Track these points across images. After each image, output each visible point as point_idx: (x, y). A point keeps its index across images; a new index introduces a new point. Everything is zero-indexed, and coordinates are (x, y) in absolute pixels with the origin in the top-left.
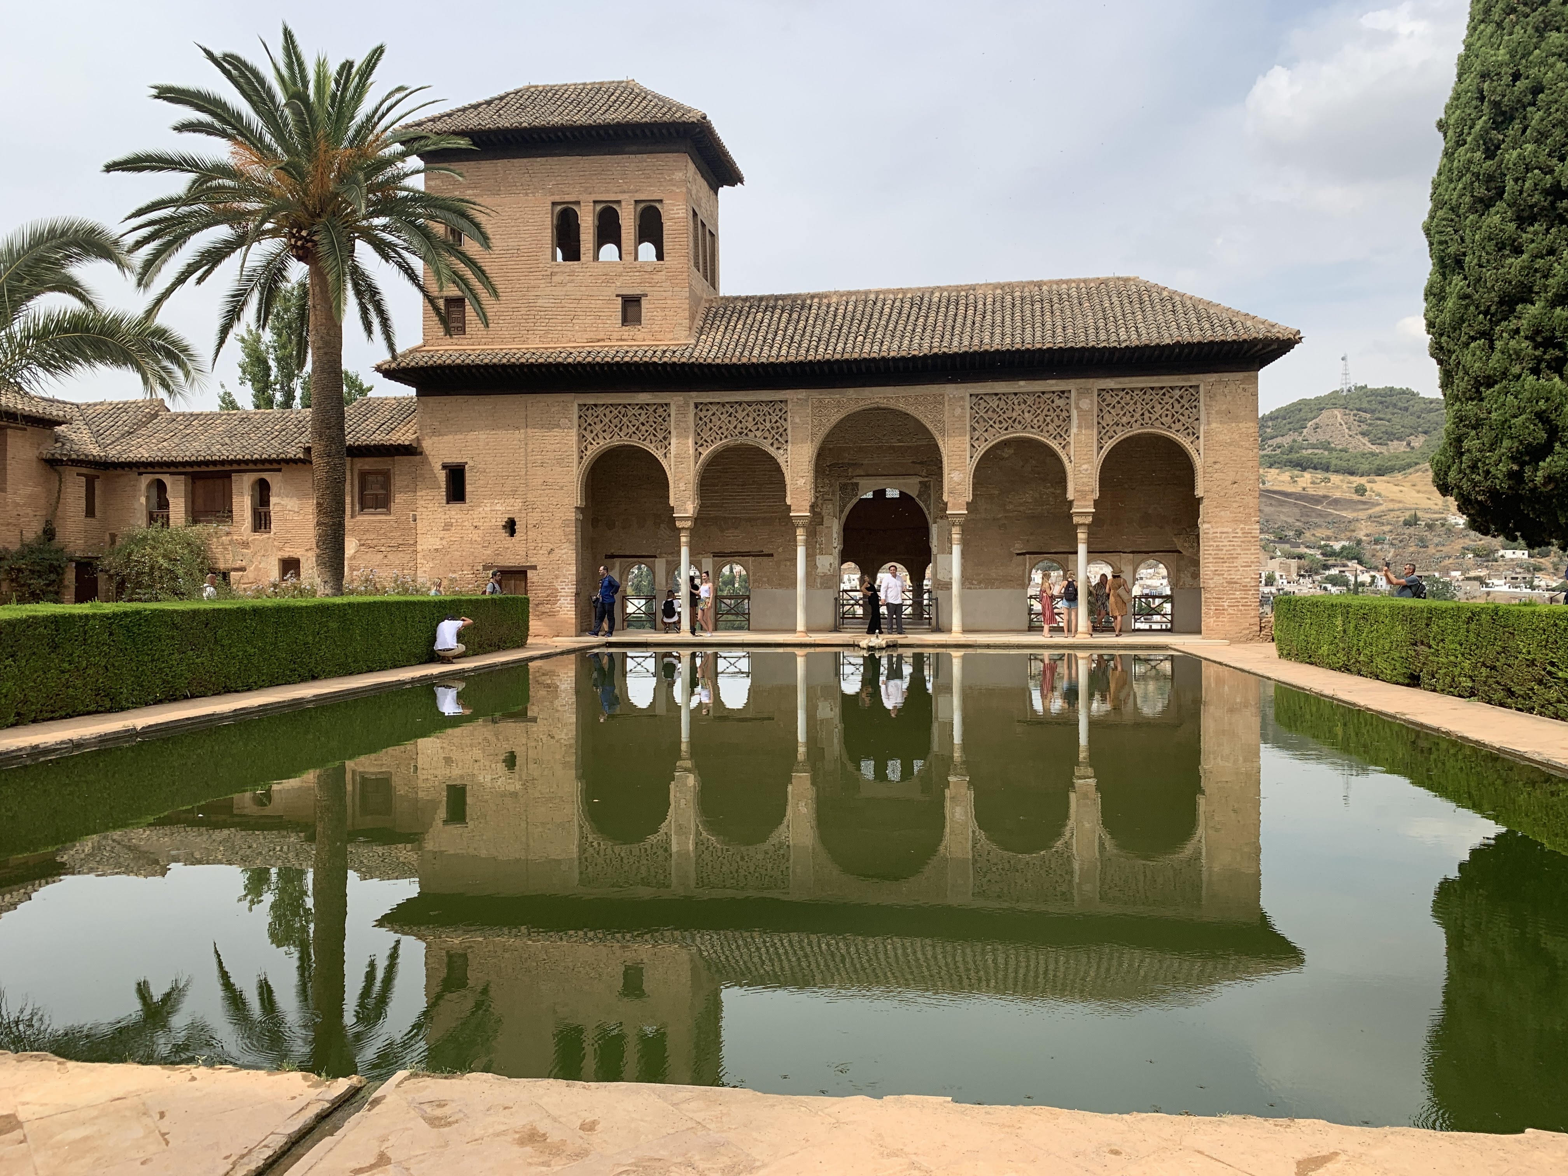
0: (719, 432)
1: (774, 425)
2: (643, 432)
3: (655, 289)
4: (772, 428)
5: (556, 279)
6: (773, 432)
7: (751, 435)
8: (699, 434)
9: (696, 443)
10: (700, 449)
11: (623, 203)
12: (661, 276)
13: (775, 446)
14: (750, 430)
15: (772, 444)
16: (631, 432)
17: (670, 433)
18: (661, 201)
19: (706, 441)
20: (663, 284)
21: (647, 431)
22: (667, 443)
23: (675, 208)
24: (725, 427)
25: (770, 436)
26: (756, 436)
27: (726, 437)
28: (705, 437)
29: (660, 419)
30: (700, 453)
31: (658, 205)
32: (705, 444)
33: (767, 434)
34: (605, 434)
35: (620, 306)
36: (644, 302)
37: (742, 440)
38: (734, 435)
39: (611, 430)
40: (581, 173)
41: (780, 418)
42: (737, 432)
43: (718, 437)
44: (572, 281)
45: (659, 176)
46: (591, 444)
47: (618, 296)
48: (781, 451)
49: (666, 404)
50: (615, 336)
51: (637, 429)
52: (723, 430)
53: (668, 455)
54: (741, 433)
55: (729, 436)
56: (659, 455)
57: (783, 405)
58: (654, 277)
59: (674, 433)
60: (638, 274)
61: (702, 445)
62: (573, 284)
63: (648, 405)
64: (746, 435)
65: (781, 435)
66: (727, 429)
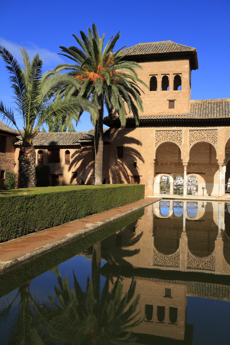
0: (196, 138)
1: (213, 136)
2: (174, 138)
3: (179, 98)
4: (213, 137)
5: (150, 96)
6: (213, 138)
7: (206, 139)
8: (190, 139)
9: (189, 141)
10: (191, 143)
11: (170, 75)
12: (181, 94)
13: (213, 142)
14: (206, 138)
15: (212, 142)
16: (170, 138)
17: (182, 138)
18: (181, 74)
19: (192, 141)
20: (181, 97)
21: (175, 138)
22: (181, 141)
23: (185, 75)
24: (198, 137)
25: (212, 139)
26: (207, 140)
27: (198, 140)
28: (192, 140)
29: (179, 135)
30: (190, 144)
31: (180, 75)
32: (192, 142)
33: (211, 139)
34: (162, 139)
35: (168, 103)
36: (175, 102)
37: (203, 141)
38: (201, 139)
39: (164, 137)
40: (158, 67)
41: (215, 134)
42: (202, 138)
43: (196, 140)
44: (154, 96)
45: (180, 67)
46: (159, 141)
47: (168, 100)
48: (215, 144)
49: (181, 130)
50: (166, 111)
51: (172, 137)
52: (198, 138)
53: (181, 145)
54: (203, 139)
55: (199, 139)
56: (178, 145)
57: (216, 131)
58: (178, 95)
59: (183, 138)
60: (174, 94)
61: (191, 142)
62: (155, 97)
63: (175, 130)
64: (205, 139)
65: (215, 139)
66: (199, 137)
